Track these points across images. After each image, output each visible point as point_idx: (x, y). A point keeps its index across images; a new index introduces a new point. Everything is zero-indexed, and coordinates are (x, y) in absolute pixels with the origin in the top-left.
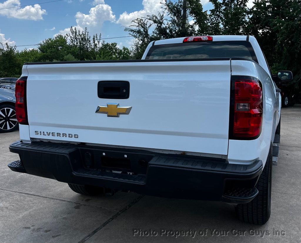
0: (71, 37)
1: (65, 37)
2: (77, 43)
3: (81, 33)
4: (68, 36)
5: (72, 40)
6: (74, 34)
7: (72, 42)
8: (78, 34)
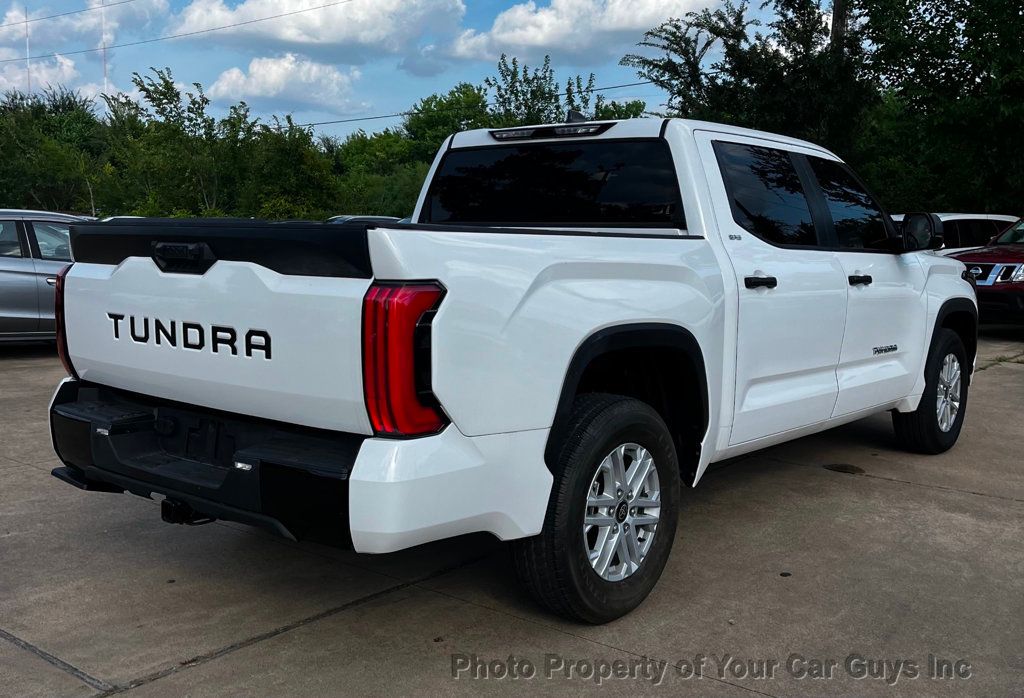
0: (499, 88)
1: (480, 90)
2: (518, 108)
3: (531, 76)
4: (490, 84)
5: (501, 96)
6: (509, 78)
7: (503, 104)
8: (520, 76)
